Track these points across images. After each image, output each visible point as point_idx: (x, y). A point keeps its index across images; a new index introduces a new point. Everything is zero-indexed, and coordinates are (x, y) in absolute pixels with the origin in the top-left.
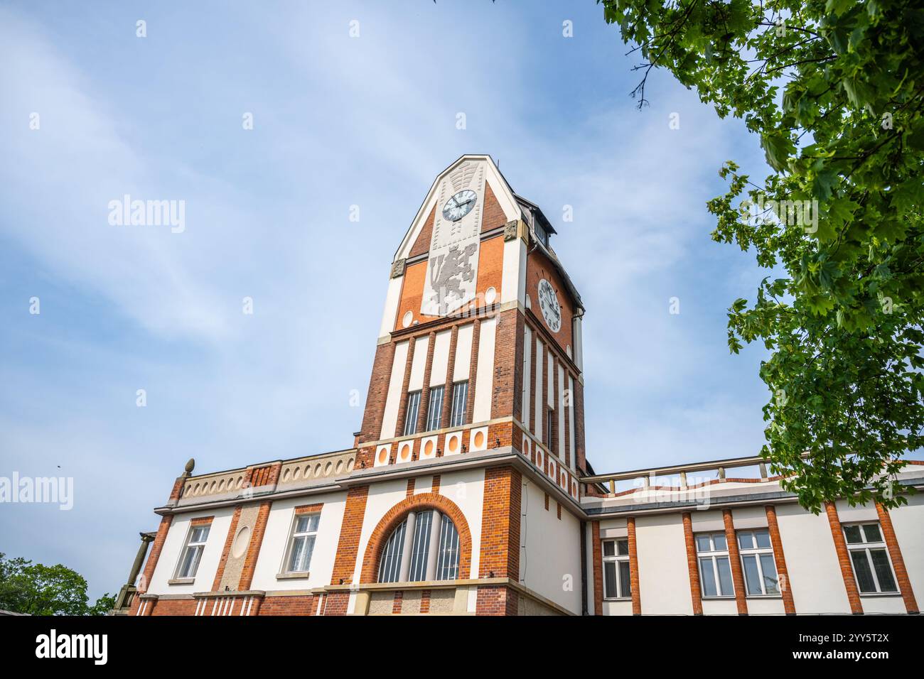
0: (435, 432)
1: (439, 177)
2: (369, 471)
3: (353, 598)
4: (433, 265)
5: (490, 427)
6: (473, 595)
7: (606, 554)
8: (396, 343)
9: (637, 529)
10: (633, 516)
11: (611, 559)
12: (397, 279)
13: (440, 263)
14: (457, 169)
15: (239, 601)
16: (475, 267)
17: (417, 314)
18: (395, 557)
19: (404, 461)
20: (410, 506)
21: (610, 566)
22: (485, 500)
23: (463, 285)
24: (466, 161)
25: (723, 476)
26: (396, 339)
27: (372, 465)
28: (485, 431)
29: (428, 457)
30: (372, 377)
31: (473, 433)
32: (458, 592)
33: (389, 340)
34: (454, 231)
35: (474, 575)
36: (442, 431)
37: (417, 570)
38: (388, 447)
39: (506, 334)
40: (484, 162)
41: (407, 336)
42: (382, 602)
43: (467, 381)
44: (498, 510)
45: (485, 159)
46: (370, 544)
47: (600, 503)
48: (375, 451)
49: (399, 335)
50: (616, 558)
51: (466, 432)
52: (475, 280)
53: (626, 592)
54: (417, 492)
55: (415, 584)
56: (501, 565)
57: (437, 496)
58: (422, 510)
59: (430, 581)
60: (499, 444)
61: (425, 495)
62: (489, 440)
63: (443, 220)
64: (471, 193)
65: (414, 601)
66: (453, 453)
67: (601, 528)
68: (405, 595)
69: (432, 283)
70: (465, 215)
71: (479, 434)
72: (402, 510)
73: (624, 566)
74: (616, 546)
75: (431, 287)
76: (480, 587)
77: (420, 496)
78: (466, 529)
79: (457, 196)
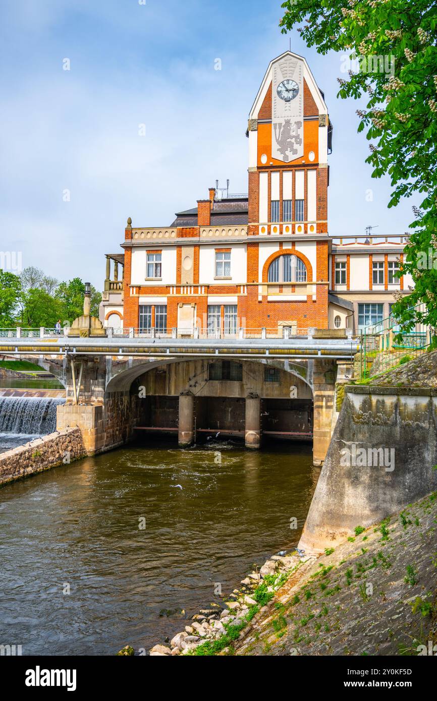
0: (290, 223)
1: (271, 63)
2: (257, 237)
3: (260, 288)
4: (275, 128)
5: (317, 224)
6: (314, 287)
7: (336, 268)
8: (259, 172)
9: (350, 259)
10: (349, 255)
11: (338, 270)
12: (254, 132)
13: (280, 128)
14: (283, 59)
15: (196, 288)
16: (302, 137)
17: (270, 158)
18: (275, 272)
19: (275, 234)
20: (282, 253)
21: (338, 272)
22: (317, 253)
23: (296, 146)
24: (288, 56)
25: (387, 241)
26: (260, 170)
27: (258, 234)
28: (315, 225)
29: (287, 234)
30: (249, 189)
31: (309, 226)
32: (308, 286)
33: (256, 170)
34: (286, 108)
35: (314, 280)
36: (293, 223)
37: (287, 276)
38: (266, 227)
39: (322, 181)
40: (301, 61)
41: (267, 170)
42: (273, 289)
43: (302, 200)
44: (323, 258)
45: (302, 60)
46: (264, 267)
47: (336, 248)
48: (258, 228)
49: (261, 168)
50: (340, 269)
51: (306, 225)
52: (302, 145)
53: (343, 281)
54: (284, 248)
55: (286, 283)
56: (325, 277)
57: (295, 250)
58: (287, 255)
59: (293, 281)
60: (322, 232)
61: (289, 249)
62: (317, 230)
63: (278, 98)
64: (294, 84)
65: (288, 289)
66: (300, 233)
67: (336, 258)
68: (283, 286)
69: (277, 140)
70: (291, 99)
71: (312, 226)
72: (278, 255)
73: (343, 272)
74: (341, 265)
75: (276, 143)
76: (317, 284)
77: (286, 250)
78: (309, 263)
79: (285, 82)
